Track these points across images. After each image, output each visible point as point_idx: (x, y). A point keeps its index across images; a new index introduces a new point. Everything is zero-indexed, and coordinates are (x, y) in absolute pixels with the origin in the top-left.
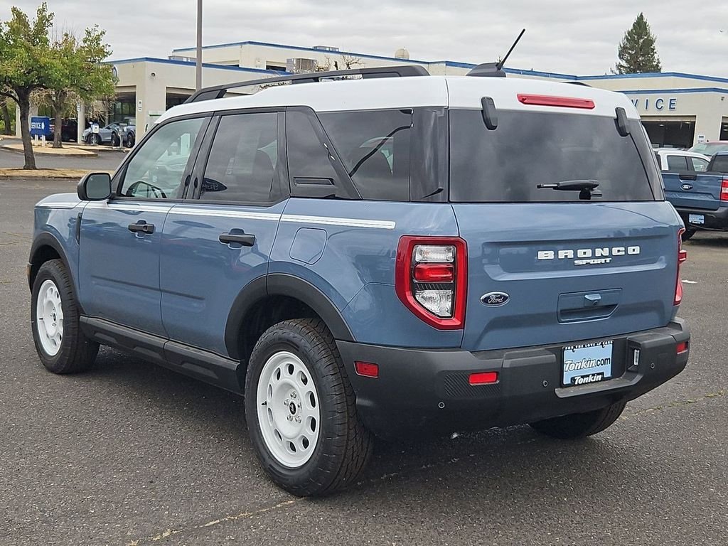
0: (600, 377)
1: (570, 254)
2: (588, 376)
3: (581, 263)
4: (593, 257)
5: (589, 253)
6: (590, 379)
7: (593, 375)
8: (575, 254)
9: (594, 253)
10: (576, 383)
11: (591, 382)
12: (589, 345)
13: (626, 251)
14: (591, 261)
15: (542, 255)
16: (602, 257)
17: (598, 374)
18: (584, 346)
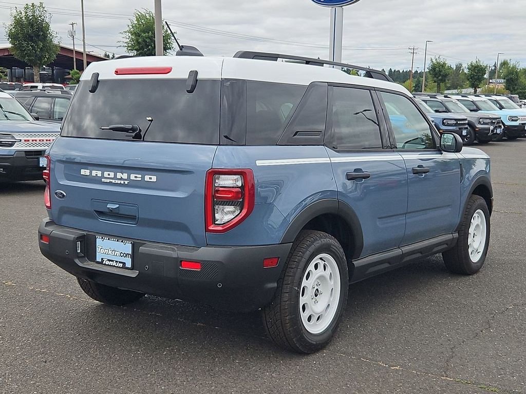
0: (121, 265)
1: (99, 174)
2: (113, 261)
3: (106, 181)
4: (115, 178)
5: (112, 175)
6: (114, 264)
7: (116, 262)
8: (103, 174)
9: (115, 175)
10: (104, 263)
11: (114, 266)
12: (112, 239)
13: (143, 178)
14: (113, 181)
15: (83, 172)
16: (121, 179)
17: (120, 262)
18: (109, 239)
